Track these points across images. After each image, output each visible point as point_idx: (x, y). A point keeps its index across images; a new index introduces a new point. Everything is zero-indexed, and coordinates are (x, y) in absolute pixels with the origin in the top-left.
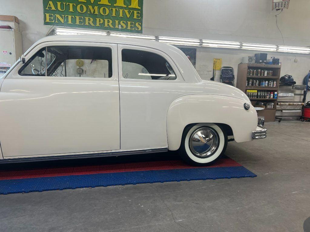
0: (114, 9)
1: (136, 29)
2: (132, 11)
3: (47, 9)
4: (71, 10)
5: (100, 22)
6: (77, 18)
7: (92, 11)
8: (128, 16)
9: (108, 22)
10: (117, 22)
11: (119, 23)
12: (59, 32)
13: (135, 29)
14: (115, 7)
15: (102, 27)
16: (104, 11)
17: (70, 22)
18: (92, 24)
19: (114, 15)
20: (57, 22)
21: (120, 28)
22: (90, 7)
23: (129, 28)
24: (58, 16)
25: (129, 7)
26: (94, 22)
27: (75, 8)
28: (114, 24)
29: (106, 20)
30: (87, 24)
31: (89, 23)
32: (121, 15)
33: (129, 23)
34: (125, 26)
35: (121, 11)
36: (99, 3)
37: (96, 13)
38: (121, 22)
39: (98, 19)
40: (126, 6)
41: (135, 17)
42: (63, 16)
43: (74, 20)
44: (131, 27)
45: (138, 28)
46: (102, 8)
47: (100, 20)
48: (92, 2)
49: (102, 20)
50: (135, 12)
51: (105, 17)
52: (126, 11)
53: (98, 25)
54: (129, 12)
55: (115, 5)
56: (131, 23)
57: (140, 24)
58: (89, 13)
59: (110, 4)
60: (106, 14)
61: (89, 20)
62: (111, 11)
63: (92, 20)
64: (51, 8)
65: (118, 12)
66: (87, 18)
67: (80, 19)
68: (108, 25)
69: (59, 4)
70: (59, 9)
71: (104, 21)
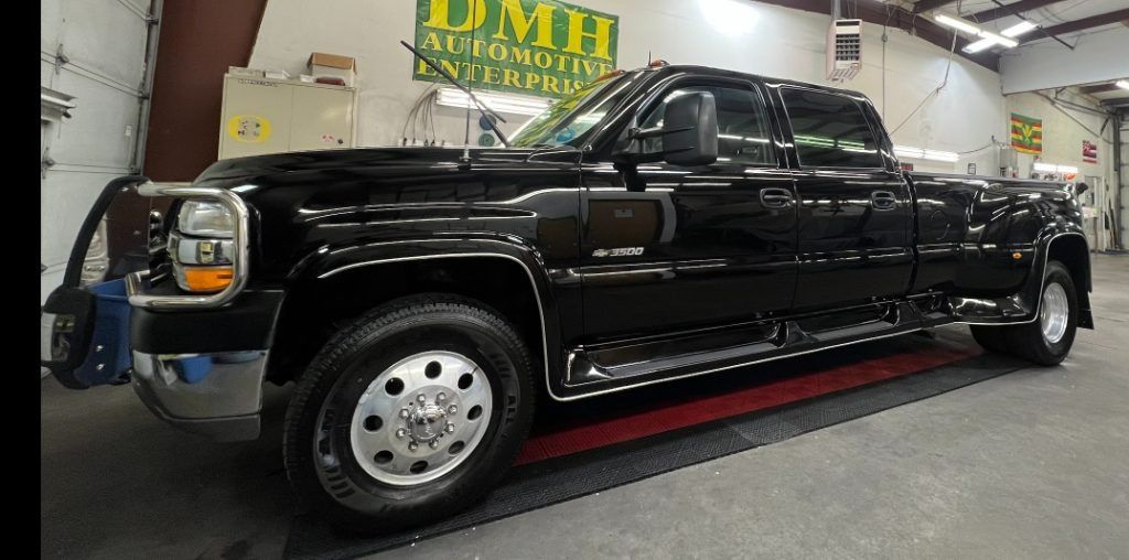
0: (562, 58)
2: (596, 63)
4: (476, 54)
5: (533, 80)
6: (487, 69)
7: (519, 59)
8: (589, 72)
9: (550, 81)
10: (567, 82)
11: (571, 86)
12: (447, 97)
14: (565, 54)
15: (536, 92)
16: (543, 60)
17: (471, 77)
18: (518, 85)
19: (562, 68)
22: (516, 50)
25: (591, 55)
26: (522, 79)
27: (484, 48)
28: (560, 86)
30: (507, 82)
31: (511, 82)
32: (576, 70)
35: (576, 61)
36: (533, 43)
37: (527, 62)
38: (576, 84)
39: (529, 76)
40: (584, 54)
42: (458, 64)
46: (538, 55)
47: (533, 76)
48: (520, 41)
49: (537, 77)
50: (602, 66)
51: (544, 72)
52: (586, 63)
53: (529, 85)
54: (591, 65)
55: (564, 49)
58: (512, 61)
59: (555, 48)
60: (547, 67)
61: (512, 75)
62: (556, 61)
63: (517, 75)
64: (431, 46)
65: (569, 65)
66: (507, 72)
67: (493, 71)
68: (550, 87)
69: (450, 39)
70: (450, 47)
71: (542, 78)
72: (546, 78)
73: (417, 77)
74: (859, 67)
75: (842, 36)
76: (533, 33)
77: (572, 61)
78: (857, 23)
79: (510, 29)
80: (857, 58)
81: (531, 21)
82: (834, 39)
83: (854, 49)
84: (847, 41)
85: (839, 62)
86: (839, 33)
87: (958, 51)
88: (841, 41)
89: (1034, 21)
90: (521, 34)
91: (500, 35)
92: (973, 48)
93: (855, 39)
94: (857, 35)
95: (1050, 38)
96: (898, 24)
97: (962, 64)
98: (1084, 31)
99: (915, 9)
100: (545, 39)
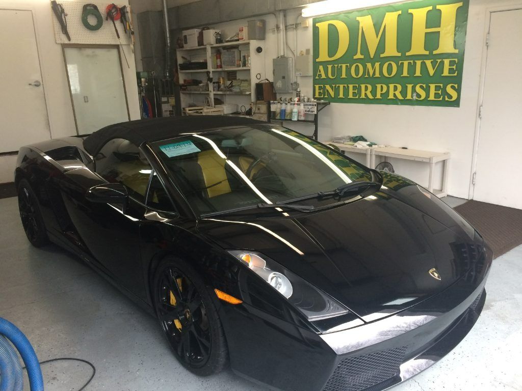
0: (406, 63)
1: (447, 99)
2: (439, 61)
3: (317, 78)
4: (344, 76)
5: (382, 90)
6: (351, 86)
7: (371, 72)
8: (432, 72)
9: (395, 88)
10: (410, 87)
11: (414, 90)
13: (444, 98)
14: (408, 58)
15: (384, 100)
16: (390, 68)
18: (370, 96)
19: (405, 74)
20: (326, 96)
21: (415, 98)
22: (369, 65)
23: (432, 97)
24: (328, 87)
25: (434, 52)
26: (374, 92)
27: (348, 70)
28: (404, 92)
29: (392, 86)
30: (363, 96)
32: (418, 73)
33: (433, 87)
34: (423, 94)
35: (419, 63)
36: (382, 56)
37: (377, 75)
38: (418, 89)
39: (379, 86)
40: (427, 53)
41: (446, 73)
42: (334, 86)
43: (346, 91)
44: (436, 95)
45: (451, 97)
46: (386, 65)
47: (382, 87)
48: (372, 56)
49: (384, 86)
50: (447, 62)
51: (390, 81)
52: (428, 63)
53: (378, 96)
54: (434, 63)
55: (408, 54)
56: (436, 86)
57: (456, 86)
58: (366, 76)
59: (400, 55)
60: (392, 75)
61: (366, 88)
62: (400, 68)
63: (370, 88)
64: (321, 75)
65: (412, 68)
66: (363, 86)
67: (354, 88)
68: (395, 95)
71: (388, 87)
76: (381, 46)
77: (415, 64)
81: (380, 34)
91: (358, 56)
100: (391, 48)
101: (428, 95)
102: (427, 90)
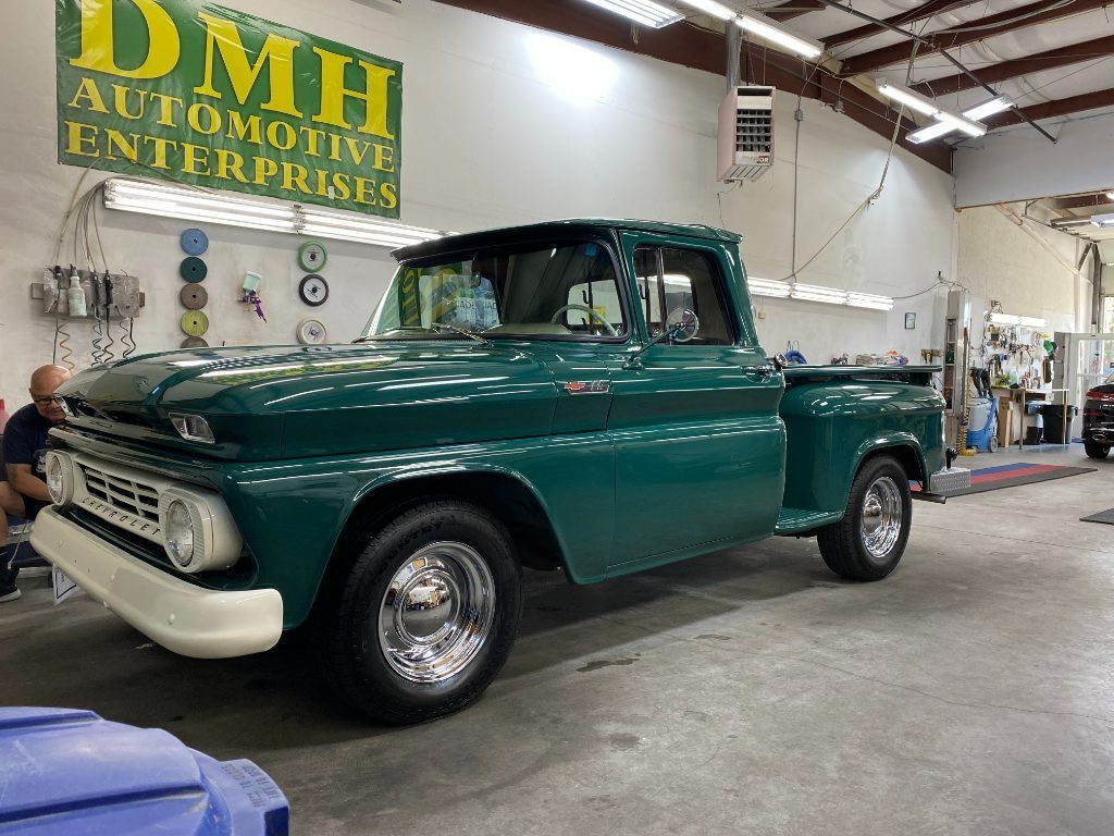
1: (382, 205)
2: (368, 144)
4: (166, 119)
5: (267, 170)
6: (189, 149)
7: (241, 131)
8: (358, 160)
9: (295, 172)
10: (322, 175)
11: (329, 182)
12: (124, 195)
13: (378, 203)
14: (315, 125)
15: (272, 190)
16: (281, 132)
17: (160, 162)
19: (312, 151)
20: (110, 157)
21: (332, 195)
22: (236, 117)
24: (114, 135)
25: (360, 129)
26: (249, 167)
27: (179, 112)
28: (312, 182)
30: (222, 173)
31: (230, 173)
32: (335, 155)
33: (360, 182)
34: (346, 191)
35: (335, 139)
36: (263, 106)
37: (256, 138)
38: (336, 178)
39: (260, 162)
40: (349, 127)
41: (378, 165)
42: (136, 137)
43: (175, 156)
44: (367, 196)
45: (388, 203)
46: (273, 127)
47: (266, 164)
48: (242, 102)
49: (272, 164)
50: (379, 148)
51: (284, 156)
52: (351, 142)
53: (260, 180)
54: (360, 147)
55: (315, 118)
56: (365, 182)
57: (394, 187)
58: (230, 135)
59: (299, 115)
60: (288, 147)
61: (230, 160)
62: (302, 137)
63: (239, 160)
64: (90, 103)
65: (324, 145)
66: (223, 155)
67: (199, 153)
68: (295, 183)
69: (120, 92)
70: (121, 109)
71: (281, 168)
72: (288, 167)
73: (66, 159)
74: (771, 163)
75: (746, 112)
76: (262, 87)
77: (328, 140)
78: (767, 93)
79: (222, 79)
80: (767, 149)
81: (258, 65)
82: (733, 117)
83: (763, 134)
84: (752, 121)
85: (741, 154)
86: (740, 107)
87: (902, 142)
88: (745, 120)
89: (1008, 98)
90: (243, 89)
91: (206, 89)
92: (923, 136)
93: (764, 117)
94: (768, 112)
95: (1027, 124)
96: (817, 94)
97: (903, 159)
98: (1071, 115)
99: (842, 71)
100: (282, 98)
101: (354, 195)
102: (352, 185)
